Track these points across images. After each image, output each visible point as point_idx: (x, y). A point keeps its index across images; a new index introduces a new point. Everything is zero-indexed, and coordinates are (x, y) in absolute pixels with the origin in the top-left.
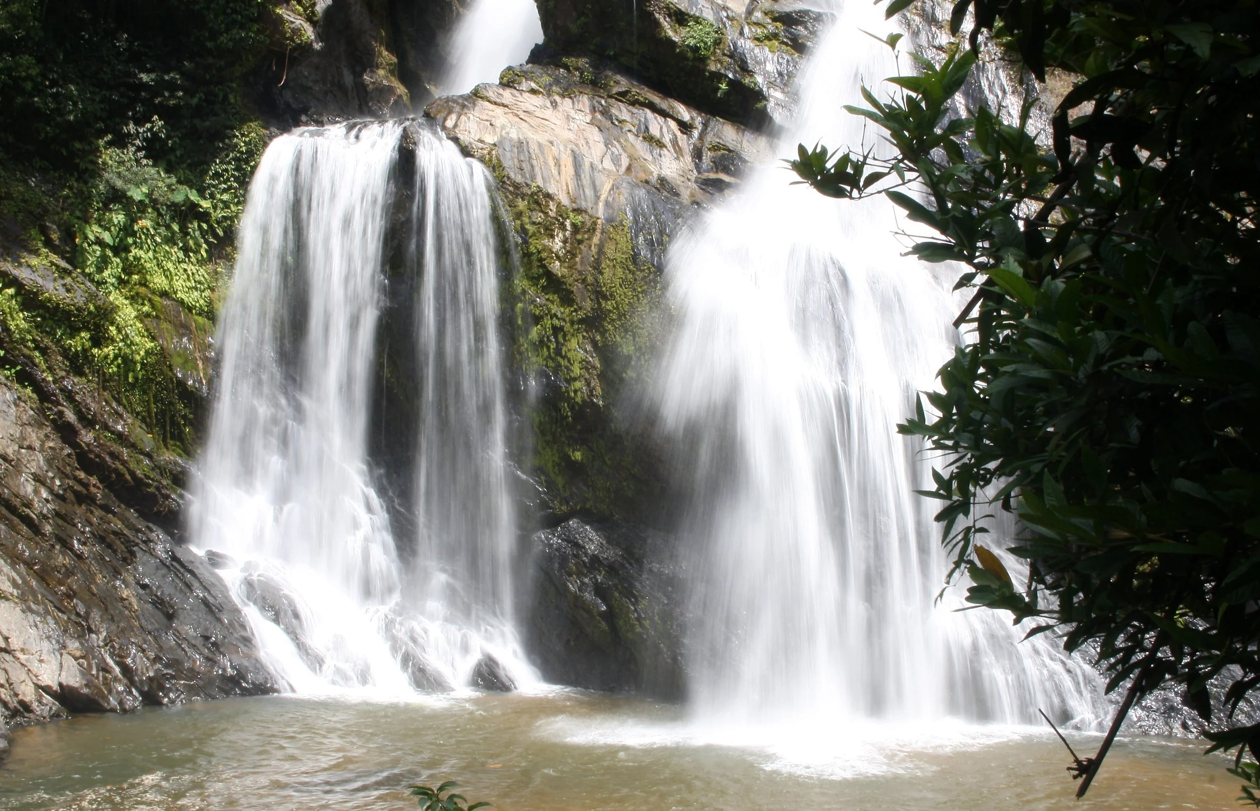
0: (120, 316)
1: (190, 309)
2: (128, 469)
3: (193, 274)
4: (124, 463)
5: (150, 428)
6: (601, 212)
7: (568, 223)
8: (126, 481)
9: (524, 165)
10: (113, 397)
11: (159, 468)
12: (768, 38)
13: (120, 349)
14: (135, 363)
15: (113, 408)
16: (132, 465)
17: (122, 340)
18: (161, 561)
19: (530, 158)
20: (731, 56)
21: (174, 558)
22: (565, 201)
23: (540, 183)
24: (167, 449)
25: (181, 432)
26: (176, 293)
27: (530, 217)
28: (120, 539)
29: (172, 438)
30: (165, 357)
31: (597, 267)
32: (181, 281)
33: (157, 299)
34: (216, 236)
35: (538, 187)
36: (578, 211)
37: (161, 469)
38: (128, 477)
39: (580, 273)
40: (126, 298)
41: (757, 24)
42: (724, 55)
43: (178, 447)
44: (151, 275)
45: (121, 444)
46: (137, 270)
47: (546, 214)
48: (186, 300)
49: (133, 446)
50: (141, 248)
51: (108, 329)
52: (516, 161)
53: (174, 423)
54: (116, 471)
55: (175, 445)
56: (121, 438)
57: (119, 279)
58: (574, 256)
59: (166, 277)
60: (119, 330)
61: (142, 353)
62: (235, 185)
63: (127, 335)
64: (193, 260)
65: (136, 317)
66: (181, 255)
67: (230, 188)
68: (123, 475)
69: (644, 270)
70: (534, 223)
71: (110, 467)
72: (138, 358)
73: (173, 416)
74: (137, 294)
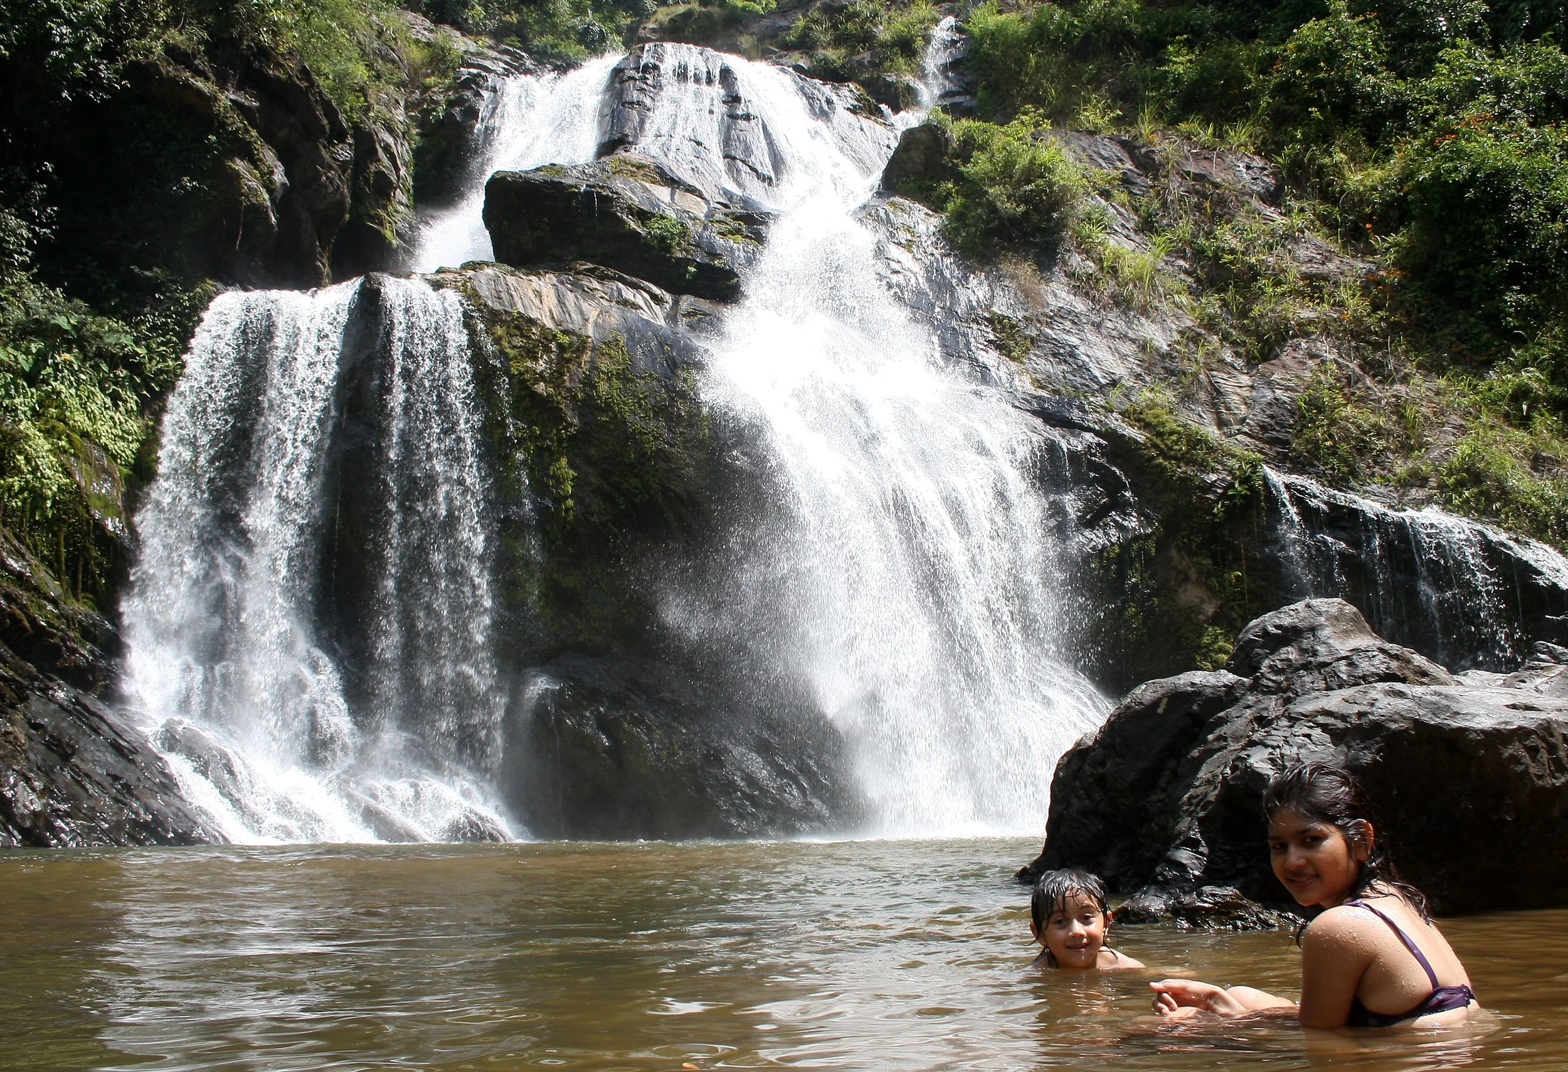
0: (30, 446)
1: (114, 457)
2: (27, 615)
3: (121, 423)
4: (23, 608)
5: (57, 575)
6: (590, 331)
7: (553, 346)
8: (25, 628)
9: (502, 295)
10: (15, 535)
11: (66, 618)
12: (731, 233)
13: (27, 482)
14: (45, 498)
15: (14, 546)
16: (33, 611)
17: (30, 472)
18: (61, 706)
19: (509, 289)
20: (698, 245)
21: (78, 703)
22: (549, 324)
23: (522, 310)
24: (78, 600)
25: (95, 583)
26: (99, 438)
27: (510, 342)
28: (10, 686)
29: (83, 590)
30: (82, 497)
31: (589, 383)
32: (106, 427)
33: (76, 437)
34: (150, 390)
35: (519, 313)
36: (566, 332)
37: (69, 620)
38: (26, 623)
39: (569, 390)
40: (40, 431)
41: (720, 222)
42: (689, 244)
43: (91, 600)
44: (71, 412)
45: (20, 586)
46: (55, 404)
47: (529, 338)
48: (111, 446)
49: (36, 589)
50: (62, 383)
51: (14, 457)
52: (494, 292)
53: (87, 572)
54: (12, 616)
55: (87, 598)
56: (20, 576)
57: (33, 409)
58: (562, 374)
59: (90, 419)
60: (28, 460)
61: (55, 488)
62: (174, 339)
63: (37, 467)
64: (122, 409)
65: (50, 451)
66: (108, 401)
67: (169, 341)
68: (20, 621)
69: (644, 378)
70: (515, 347)
71: (4, 610)
72: (49, 493)
73: (87, 563)
74: (54, 427)
